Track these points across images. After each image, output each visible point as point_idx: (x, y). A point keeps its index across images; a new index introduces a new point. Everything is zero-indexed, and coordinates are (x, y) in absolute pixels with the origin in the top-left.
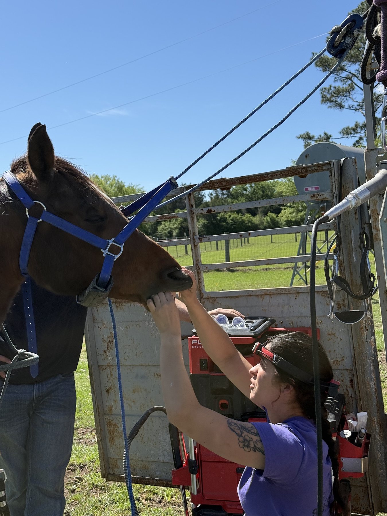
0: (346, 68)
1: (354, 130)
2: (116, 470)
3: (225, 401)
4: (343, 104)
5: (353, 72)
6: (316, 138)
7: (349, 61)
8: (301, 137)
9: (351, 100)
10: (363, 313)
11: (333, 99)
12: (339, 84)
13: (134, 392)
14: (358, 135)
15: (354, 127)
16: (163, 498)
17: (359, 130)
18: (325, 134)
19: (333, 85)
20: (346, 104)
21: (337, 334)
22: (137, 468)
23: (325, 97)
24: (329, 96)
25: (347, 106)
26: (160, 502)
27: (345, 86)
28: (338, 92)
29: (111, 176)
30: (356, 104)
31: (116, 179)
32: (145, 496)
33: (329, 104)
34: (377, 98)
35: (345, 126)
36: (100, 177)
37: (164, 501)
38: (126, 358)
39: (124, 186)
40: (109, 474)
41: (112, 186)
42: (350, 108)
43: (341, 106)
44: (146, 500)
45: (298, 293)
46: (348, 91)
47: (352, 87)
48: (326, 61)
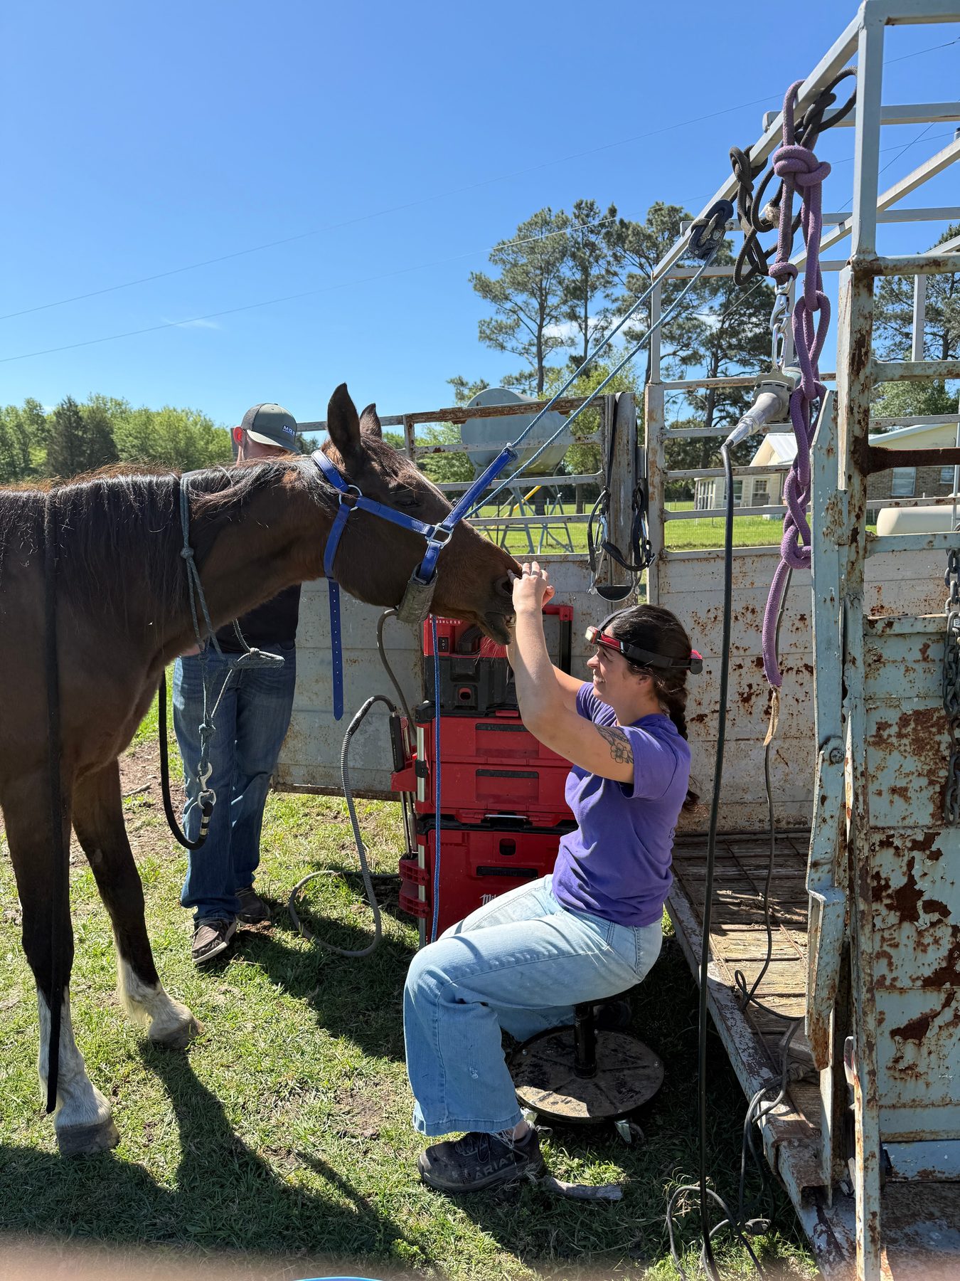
0: (511, 297)
1: (517, 379)
2: (288, 778)
3: (468, 690)
4: (505, 344)
5: (520, 304)
6: (470, 385)
7: (516, 289)
8: (452, 381)
9: (514, 341)
10: (630, 588)
11: (494, 336)
12: (502, 318)
13: (317, 681)
14: (522, 387)
15: (518, 376)
16: (338, 813)
17: (523, 381)
18: (482, 381)
19: (495, 317)
20: (508, 345)
21: (593, 614)
22: (317, 776)
23: (484, 333)
24: (488, 332)
25: (509, 348)
26: (336, 818)
27: (509, 321)
28: (500, 328)
29: (193, 409)
30: (521, 346)
31: (202, 414)
32: (316, 810)
33: (488, 343)
34: (546, 342)
35: (507, 374)
36: (179, 410)
37: (340, 815)
38: (309, 639)
39: (212, 426)
40: (278, 783)
41: (196, 424)
42: (513, 350)
43: (503, 347)
44: (318, 815)
45: (549, 562)
46: (512, 328)
47: (518, 322)
48: (488, 286)
